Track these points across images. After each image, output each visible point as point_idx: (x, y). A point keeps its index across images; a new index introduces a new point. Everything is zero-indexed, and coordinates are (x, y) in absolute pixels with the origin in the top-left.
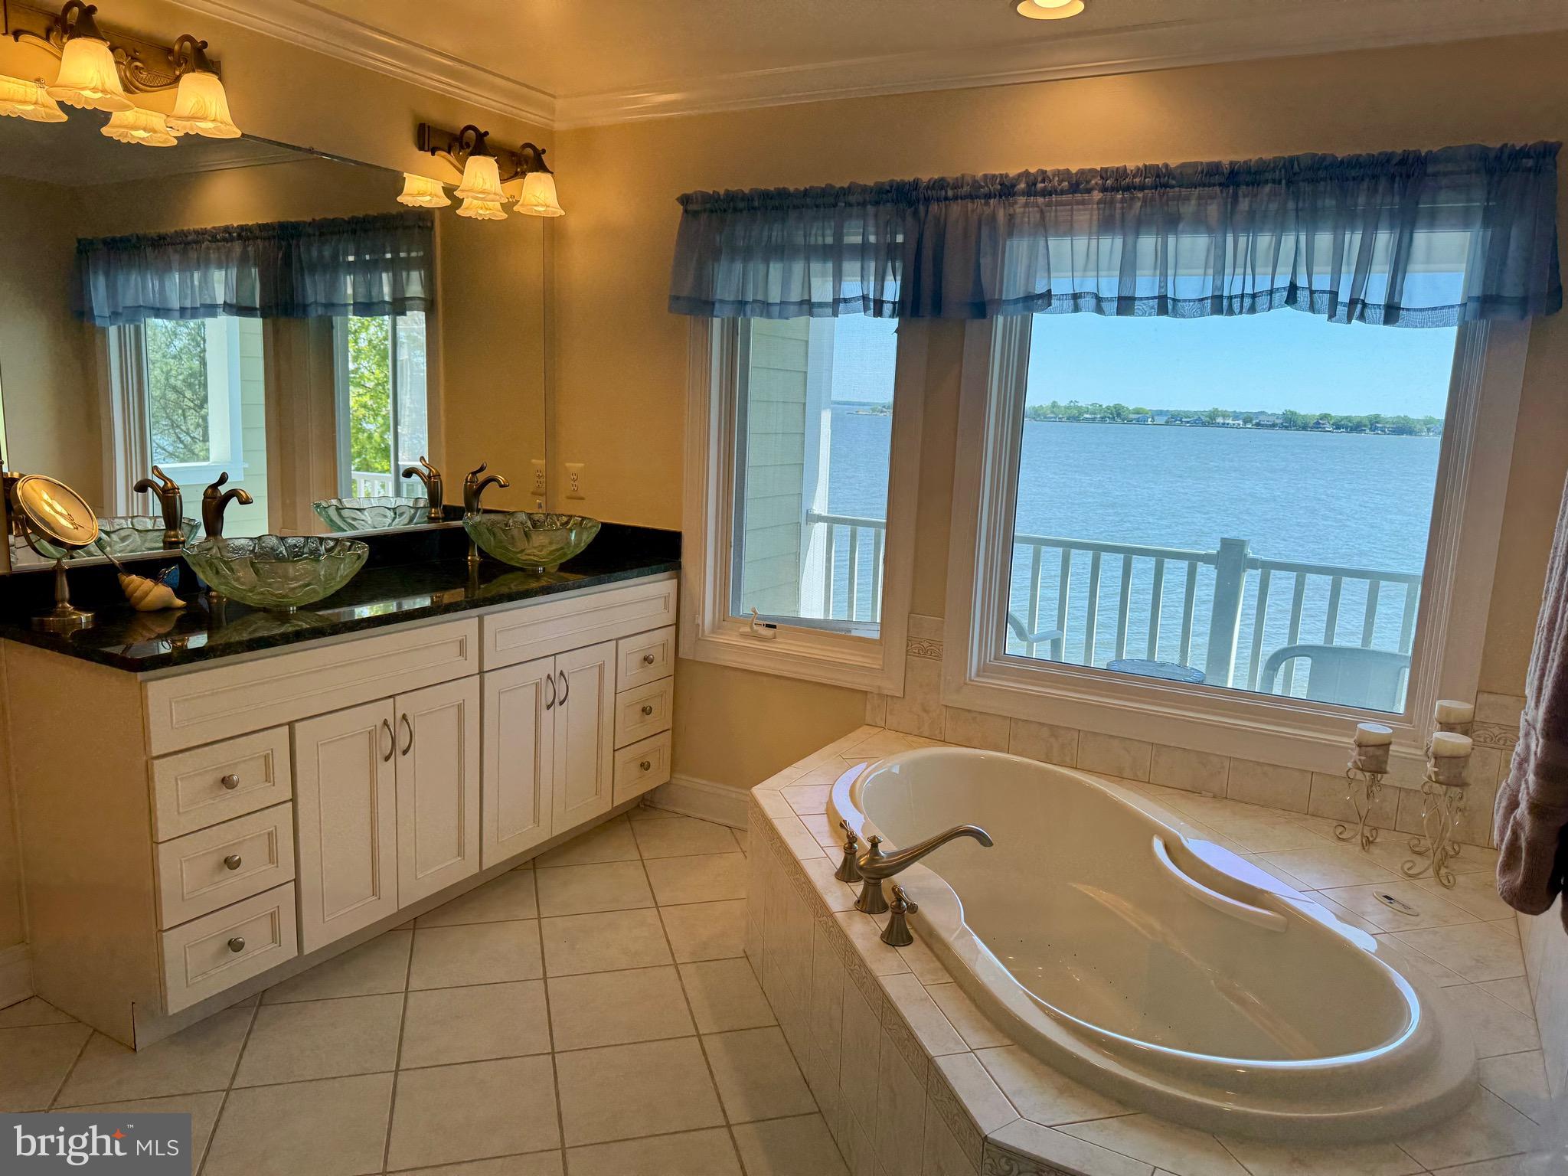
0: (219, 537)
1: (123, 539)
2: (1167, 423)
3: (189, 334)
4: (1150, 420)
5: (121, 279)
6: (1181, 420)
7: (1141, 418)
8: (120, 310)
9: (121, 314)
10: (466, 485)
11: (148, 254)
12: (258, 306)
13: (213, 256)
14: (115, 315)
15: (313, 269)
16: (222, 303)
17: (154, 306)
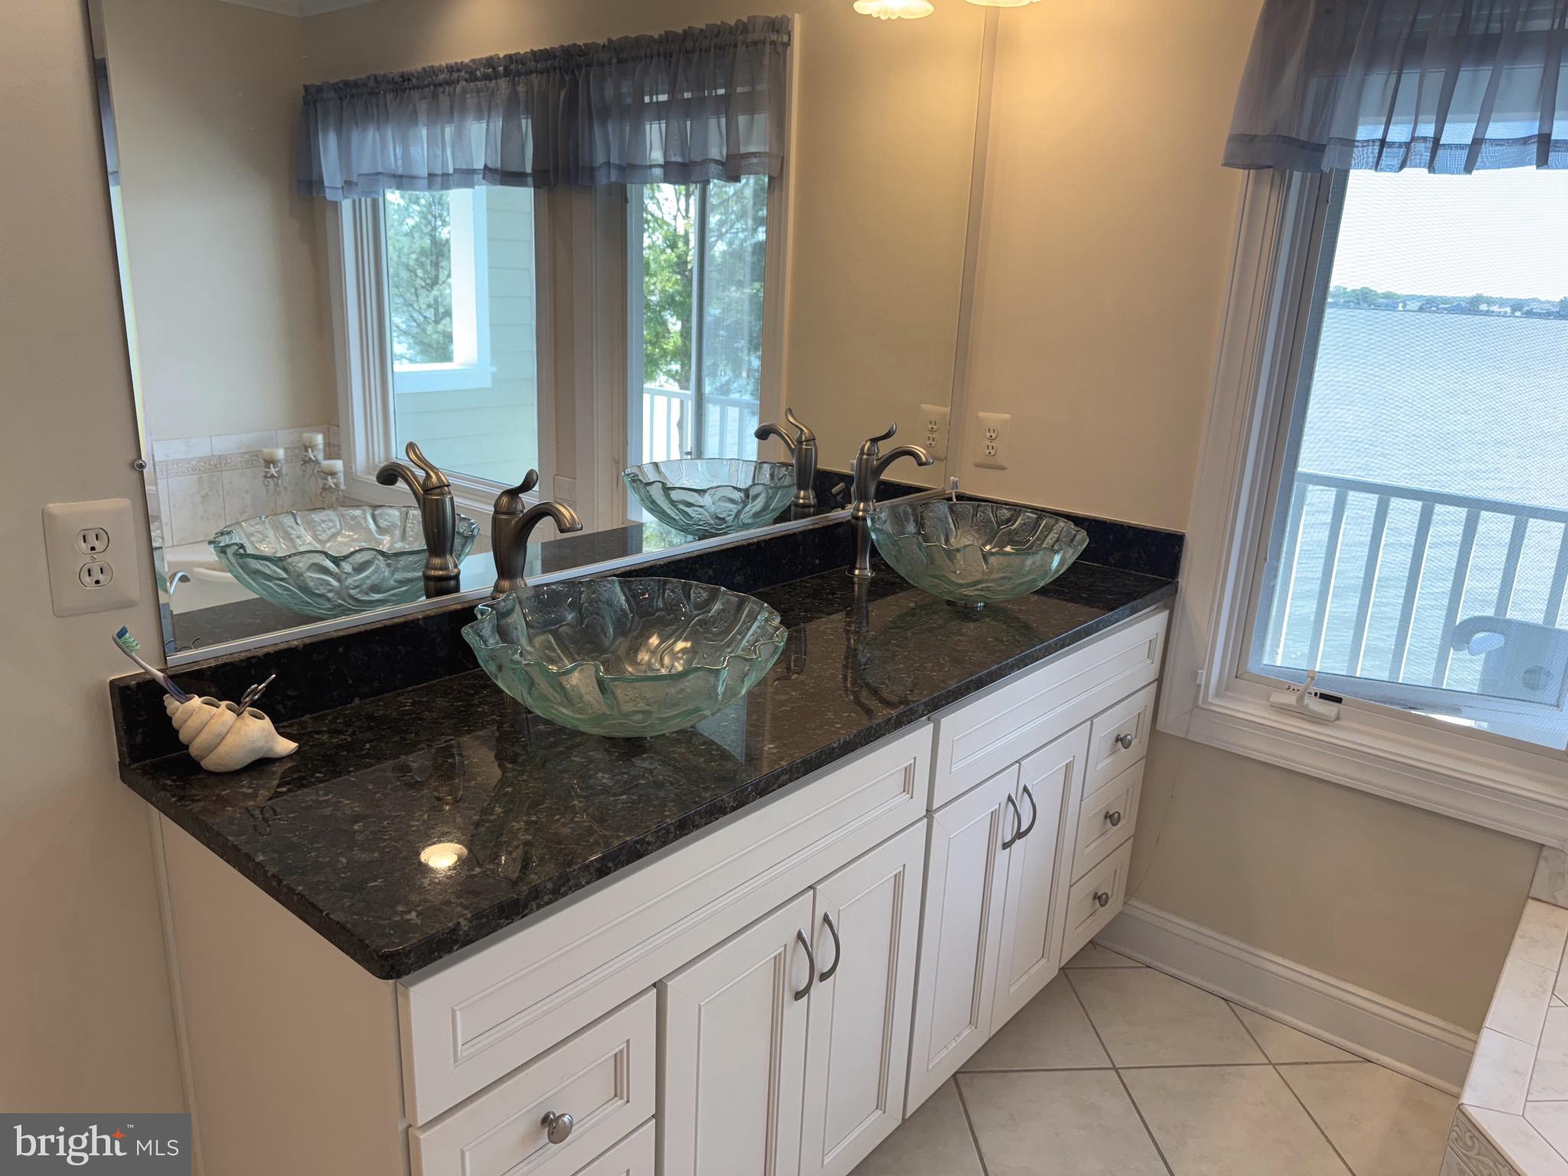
0: (519, 581)
1: (359, 569)
2: (1421, 309)
3: (420, 212)
4: (1401, 305)
5: (355, 136)
6: (1437, 307)
7: (1390, 302)
8: (355, 179)
9: (356, 184)
10: (860, 459)
11: (388, 102)
12: (529, 170)
13: (471, 100)
14: (349, 184)
15: (605, 114)
16: (482, 167)
17: (397, 173)
